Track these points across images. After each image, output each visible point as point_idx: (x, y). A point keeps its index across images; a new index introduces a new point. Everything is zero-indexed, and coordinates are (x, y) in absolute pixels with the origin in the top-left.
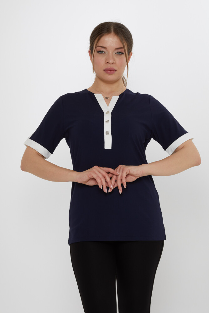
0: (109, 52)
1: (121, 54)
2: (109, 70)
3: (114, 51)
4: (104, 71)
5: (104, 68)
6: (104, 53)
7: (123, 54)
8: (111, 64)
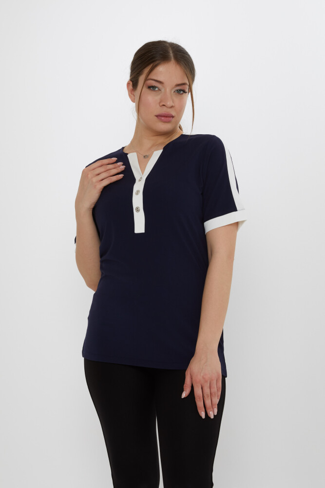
0: (165, 90)
1: (182, 92)
2: (164, 116)
3: (173, 88)
4: (156, 117)
5: (157, 113)
6: (157, 89)
7: (184, 92)
8: (167, 108)
